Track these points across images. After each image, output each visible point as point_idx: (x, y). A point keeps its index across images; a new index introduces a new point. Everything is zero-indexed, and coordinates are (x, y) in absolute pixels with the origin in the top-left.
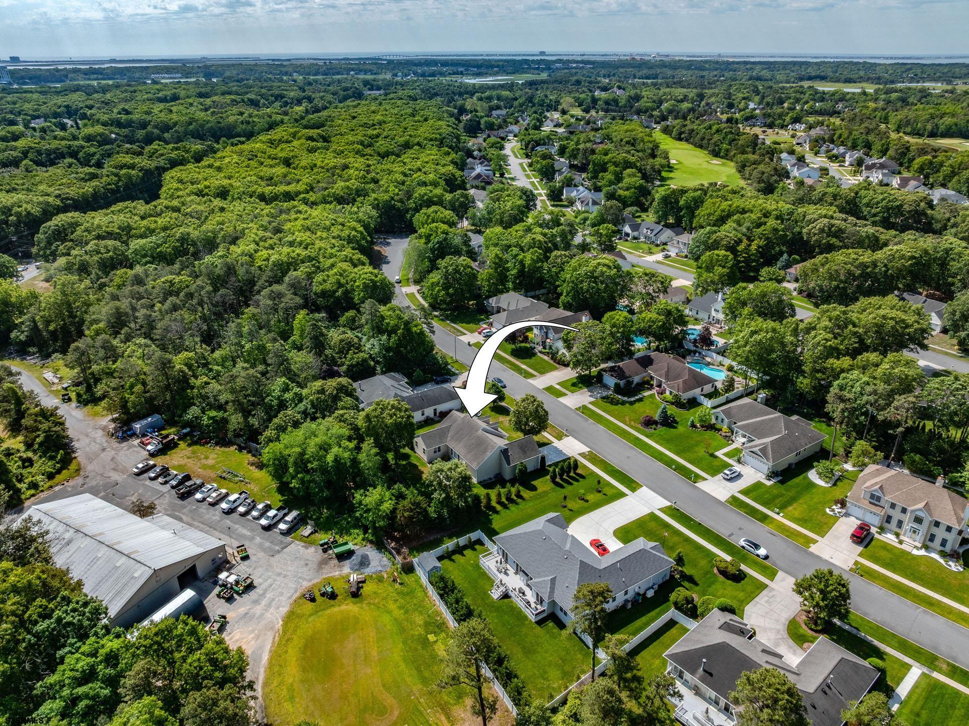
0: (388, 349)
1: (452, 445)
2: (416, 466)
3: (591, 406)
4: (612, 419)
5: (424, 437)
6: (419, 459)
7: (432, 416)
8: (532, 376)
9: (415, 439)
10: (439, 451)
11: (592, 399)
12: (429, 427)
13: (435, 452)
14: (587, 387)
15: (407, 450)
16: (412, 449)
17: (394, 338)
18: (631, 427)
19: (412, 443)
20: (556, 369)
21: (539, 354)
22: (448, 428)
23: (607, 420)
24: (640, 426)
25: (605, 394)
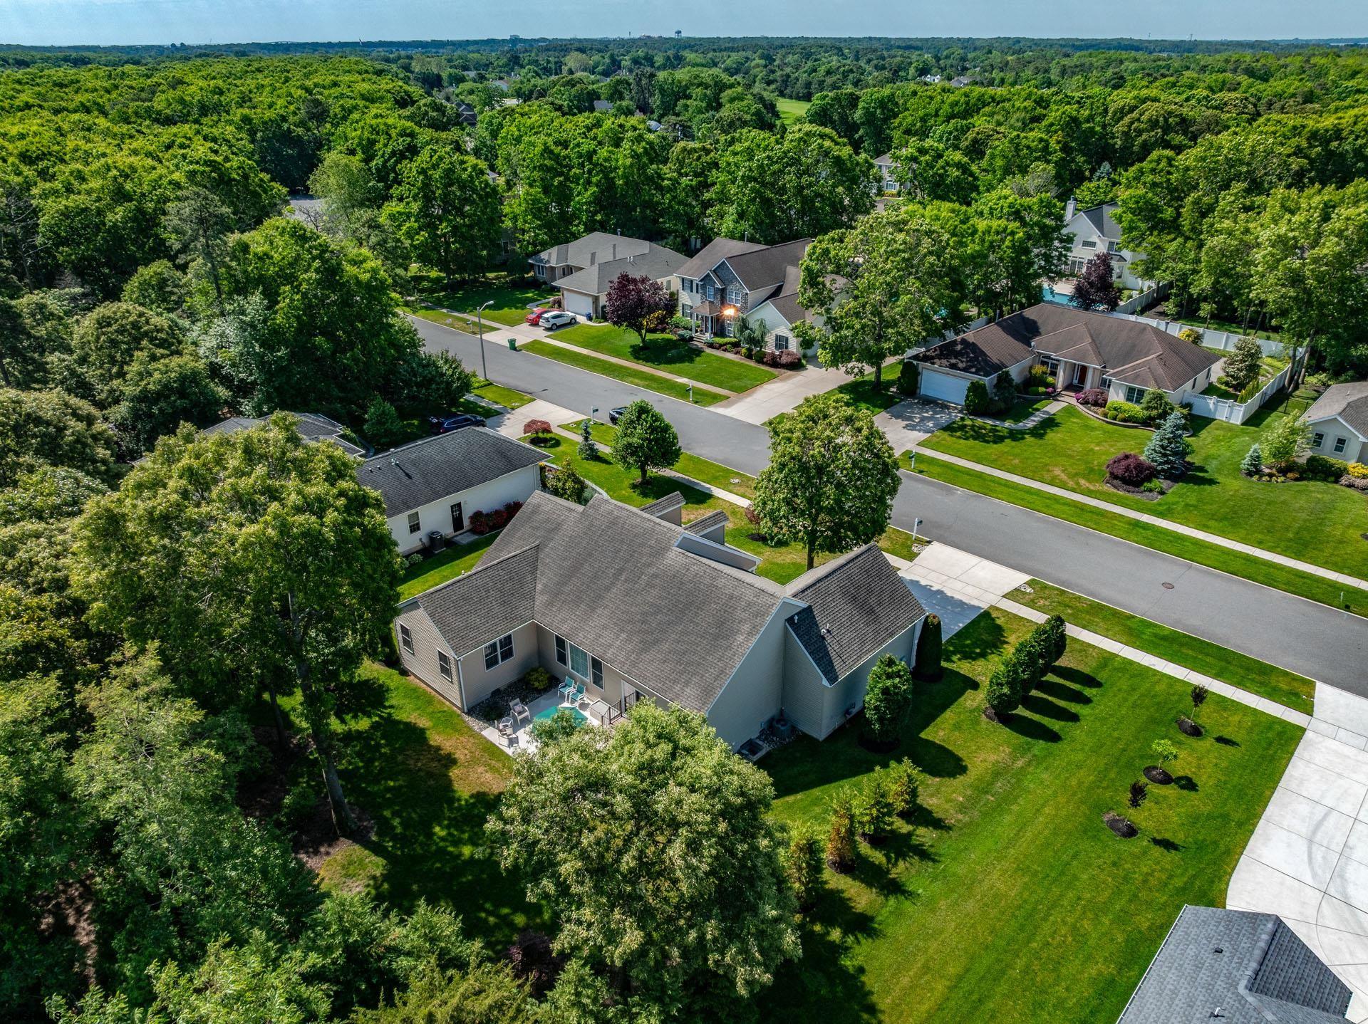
0: (272, 338)
1: (559, 623)
2: (415, 735)
3: (928, 452)
4: (1016, 479)
5: (439, 608)
6: (424, 698)
7: (447, 530)
8: (715, 399)
9: (399, 621)
10: (507, 654)
11: (923, 436)
12: (445, 570)
13: (491, 662)
14: (886, 408)
15: (370, 669)
16: (393, 661)
17: (287, 299)
18: (1089, 493)
19: (387, 640)
20: (772, 378)
21: (708, 351)
22: (532, 559)
23: (1008, 484)
24: (1107, 488)
25: (944, 418)
